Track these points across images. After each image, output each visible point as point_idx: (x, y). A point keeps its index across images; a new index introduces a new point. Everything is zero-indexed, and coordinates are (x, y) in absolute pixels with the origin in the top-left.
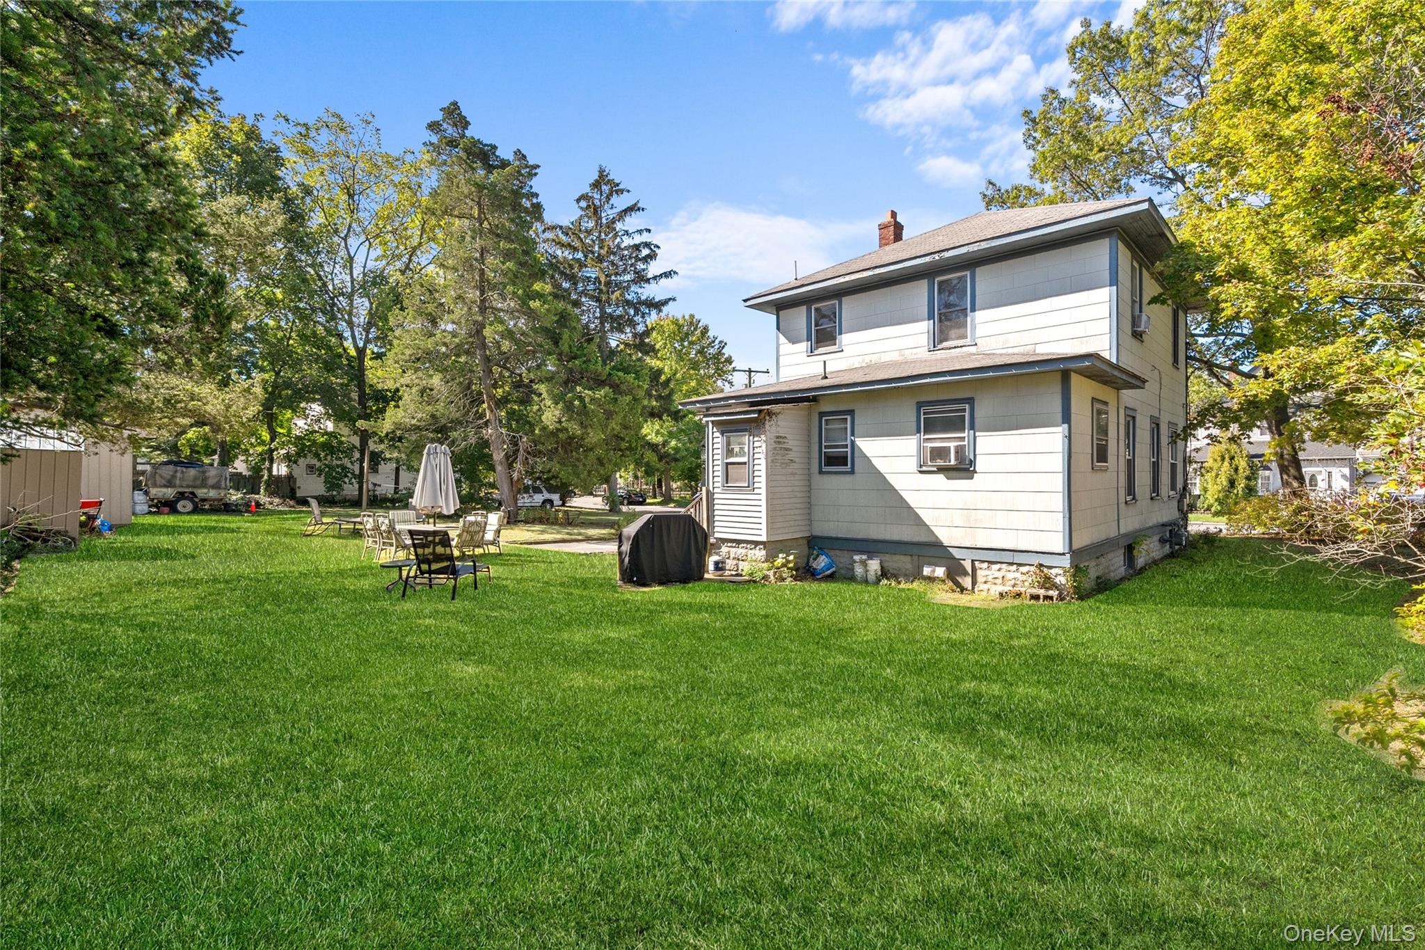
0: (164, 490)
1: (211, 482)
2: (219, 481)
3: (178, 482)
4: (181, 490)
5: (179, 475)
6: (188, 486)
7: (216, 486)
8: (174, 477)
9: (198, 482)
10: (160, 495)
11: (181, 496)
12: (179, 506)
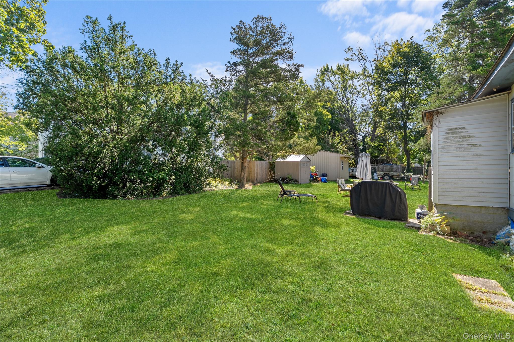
0: (381, 172)
1: (394, 170)
2: (397, 169)
3: (384, 170)
4: (385, 172)
5: (385, 167)
6: (387, 171)
7: (396, 171)
8: (383, 168)
9: (390, 170)
10: (380, 174)
11: (386, 174)
12: (385, 178)
